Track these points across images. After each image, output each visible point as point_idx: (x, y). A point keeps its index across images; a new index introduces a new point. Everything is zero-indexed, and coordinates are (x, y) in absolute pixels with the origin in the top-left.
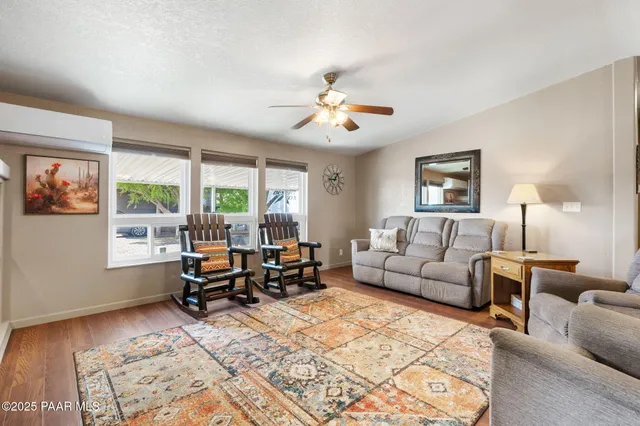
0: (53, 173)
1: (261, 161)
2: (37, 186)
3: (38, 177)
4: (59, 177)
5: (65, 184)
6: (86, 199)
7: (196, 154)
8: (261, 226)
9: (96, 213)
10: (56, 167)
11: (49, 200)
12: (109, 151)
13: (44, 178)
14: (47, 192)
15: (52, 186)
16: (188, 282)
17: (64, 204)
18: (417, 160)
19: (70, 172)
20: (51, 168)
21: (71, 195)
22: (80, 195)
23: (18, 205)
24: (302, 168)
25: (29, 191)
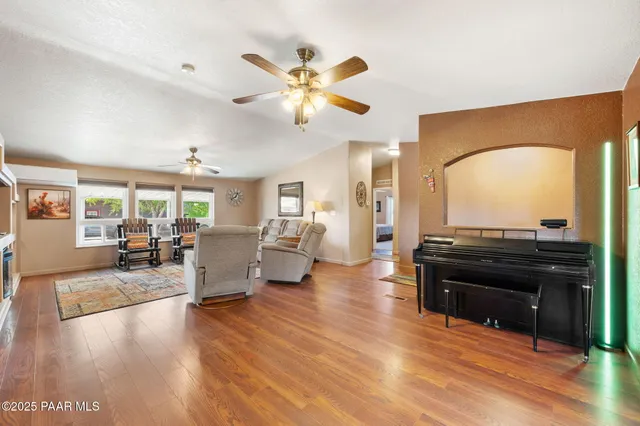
0: (43, 197)
1: (178, 187)
2: (35, 204)
3: (35, 201)
4: (47, 200)
5: (51, 203)
6: (62, 211)
7: (132, 184)
8: (173, 225)
9: (69, 218)
10: (45, 194)
11: (41, 212)
12: (76, 185)
13: (38, 200)
14: (40, 207)
15: (43, 204)
16: (122, 254)
17: (50, 214)
18: (279, 186)
19: (53, 197)
20: (42, 195)
21: (54, 209)
22: (59, 209)
23: (24, 214)
24: (211, 190)
25: (30, 207)
